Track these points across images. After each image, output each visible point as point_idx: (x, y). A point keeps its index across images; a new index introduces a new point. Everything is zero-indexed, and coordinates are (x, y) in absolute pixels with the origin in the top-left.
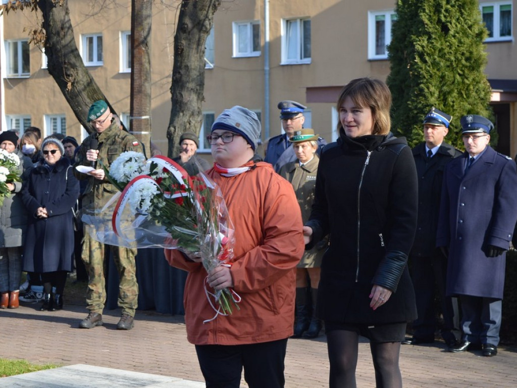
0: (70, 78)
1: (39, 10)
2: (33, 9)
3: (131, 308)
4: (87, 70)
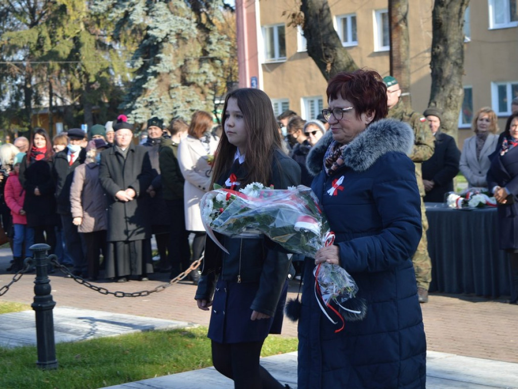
0: (330, 59)
3: (426, 282)
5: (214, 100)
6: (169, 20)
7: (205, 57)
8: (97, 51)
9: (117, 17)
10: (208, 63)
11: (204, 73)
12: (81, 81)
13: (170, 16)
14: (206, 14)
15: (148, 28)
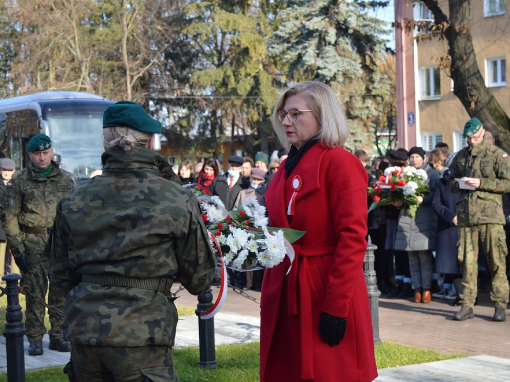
0: (474, 98)
1: (445, 39)
2: (440, 39)
3: (504, 302)
4: (488, 90)
5: (375, 133)
6: (337, 61)
7: (368, 94)
8: (274, 88)
9: (292, 59)
10: (370, 99)
11: (367, 108)
12: (259, 114)
13: (338, 58)
14: (370, 57)
15: (319, 68)
